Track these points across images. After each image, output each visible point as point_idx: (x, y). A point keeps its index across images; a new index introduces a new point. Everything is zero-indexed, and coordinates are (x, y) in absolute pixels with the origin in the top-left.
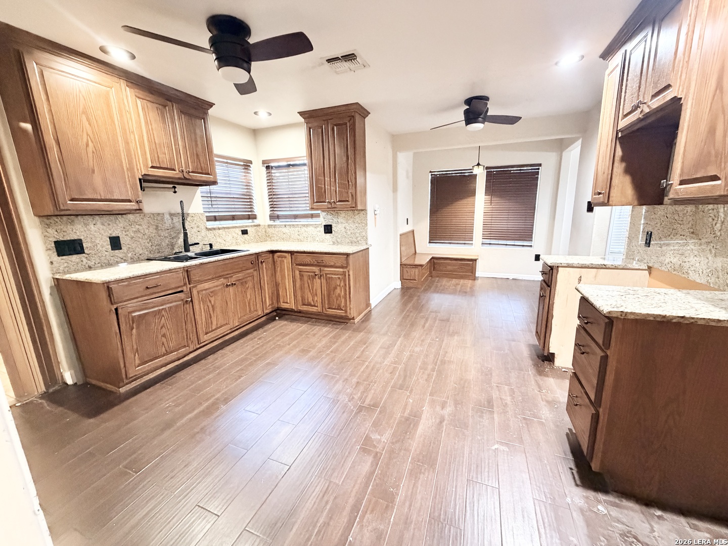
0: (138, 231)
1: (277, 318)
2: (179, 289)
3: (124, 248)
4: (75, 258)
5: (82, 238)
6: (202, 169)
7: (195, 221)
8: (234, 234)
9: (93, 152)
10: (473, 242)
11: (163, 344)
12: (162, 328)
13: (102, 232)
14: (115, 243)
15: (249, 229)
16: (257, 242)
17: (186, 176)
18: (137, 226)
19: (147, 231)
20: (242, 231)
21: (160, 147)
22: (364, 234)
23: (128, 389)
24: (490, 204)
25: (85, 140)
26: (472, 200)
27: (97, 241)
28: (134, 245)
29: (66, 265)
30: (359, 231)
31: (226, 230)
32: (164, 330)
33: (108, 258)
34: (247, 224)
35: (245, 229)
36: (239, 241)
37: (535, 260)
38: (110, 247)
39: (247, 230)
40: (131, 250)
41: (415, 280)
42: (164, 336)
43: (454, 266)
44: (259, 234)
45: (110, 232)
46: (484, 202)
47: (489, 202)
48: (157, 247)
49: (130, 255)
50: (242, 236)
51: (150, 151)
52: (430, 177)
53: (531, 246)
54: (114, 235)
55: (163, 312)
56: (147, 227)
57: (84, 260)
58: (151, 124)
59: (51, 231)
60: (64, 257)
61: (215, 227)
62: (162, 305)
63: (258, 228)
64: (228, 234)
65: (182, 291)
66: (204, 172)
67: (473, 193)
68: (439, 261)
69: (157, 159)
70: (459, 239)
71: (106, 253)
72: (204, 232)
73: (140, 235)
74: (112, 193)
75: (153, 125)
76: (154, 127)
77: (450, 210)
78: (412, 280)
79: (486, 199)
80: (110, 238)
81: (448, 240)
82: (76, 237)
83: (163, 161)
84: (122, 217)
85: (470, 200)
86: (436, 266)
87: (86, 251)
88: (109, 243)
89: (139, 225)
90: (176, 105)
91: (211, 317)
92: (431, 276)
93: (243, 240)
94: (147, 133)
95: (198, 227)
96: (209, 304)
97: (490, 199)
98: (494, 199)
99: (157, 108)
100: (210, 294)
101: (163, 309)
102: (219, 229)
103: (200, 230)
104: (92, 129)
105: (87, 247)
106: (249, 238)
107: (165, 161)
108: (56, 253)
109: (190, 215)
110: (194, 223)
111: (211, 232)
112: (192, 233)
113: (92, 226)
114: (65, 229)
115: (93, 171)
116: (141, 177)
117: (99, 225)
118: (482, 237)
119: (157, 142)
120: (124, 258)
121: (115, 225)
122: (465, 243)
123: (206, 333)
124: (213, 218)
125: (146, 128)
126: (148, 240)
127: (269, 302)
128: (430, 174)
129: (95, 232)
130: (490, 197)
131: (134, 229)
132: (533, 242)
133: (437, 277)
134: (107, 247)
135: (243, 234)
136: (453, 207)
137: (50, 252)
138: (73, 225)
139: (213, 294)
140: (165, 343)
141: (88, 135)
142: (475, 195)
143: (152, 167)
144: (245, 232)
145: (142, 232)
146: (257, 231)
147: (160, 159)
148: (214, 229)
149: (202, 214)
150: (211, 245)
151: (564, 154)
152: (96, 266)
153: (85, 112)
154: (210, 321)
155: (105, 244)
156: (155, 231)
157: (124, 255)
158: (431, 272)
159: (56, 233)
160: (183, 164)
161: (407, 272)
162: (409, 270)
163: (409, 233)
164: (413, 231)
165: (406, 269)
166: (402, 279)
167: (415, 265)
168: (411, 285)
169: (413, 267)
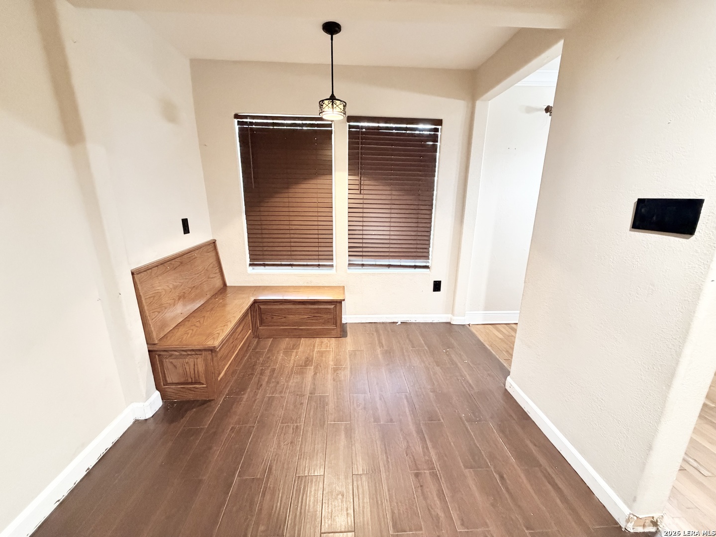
10: (334, 263)
24: (358, 192)
26: (328, 182)
37: (434, 290)
41: (201, 384)
43: (300, 314)
46: (347, 187)
47: (357, 187)
52: (237, 127)
53: (427, 267)
67: (326, 169)
68: (269, 307)
70: (309, 257)
77: (286, 200)
78: (192, 383)
79: (352, 182)
81: (288, 260)
85: (320, 182)
86: (264, 317)
92: (258, 337)
97: (357, 182)
98: (367, 182)
118: (347, 254)
122: (319, 265)
128: (236, 121)
130: (358, 178)
132: (430, 261)
133: (269, 337)
136: (291, 195)
142: (331, 174)
151: (479, 104)
158: (255, 330)
161: (175, 367)
162: (178, 362)
163: (197, 251)
164: (214, 243)
165: (171, 360)
166: (162, 384)
167: (193, 350)
168: (191, 396)
169: (189, 355)
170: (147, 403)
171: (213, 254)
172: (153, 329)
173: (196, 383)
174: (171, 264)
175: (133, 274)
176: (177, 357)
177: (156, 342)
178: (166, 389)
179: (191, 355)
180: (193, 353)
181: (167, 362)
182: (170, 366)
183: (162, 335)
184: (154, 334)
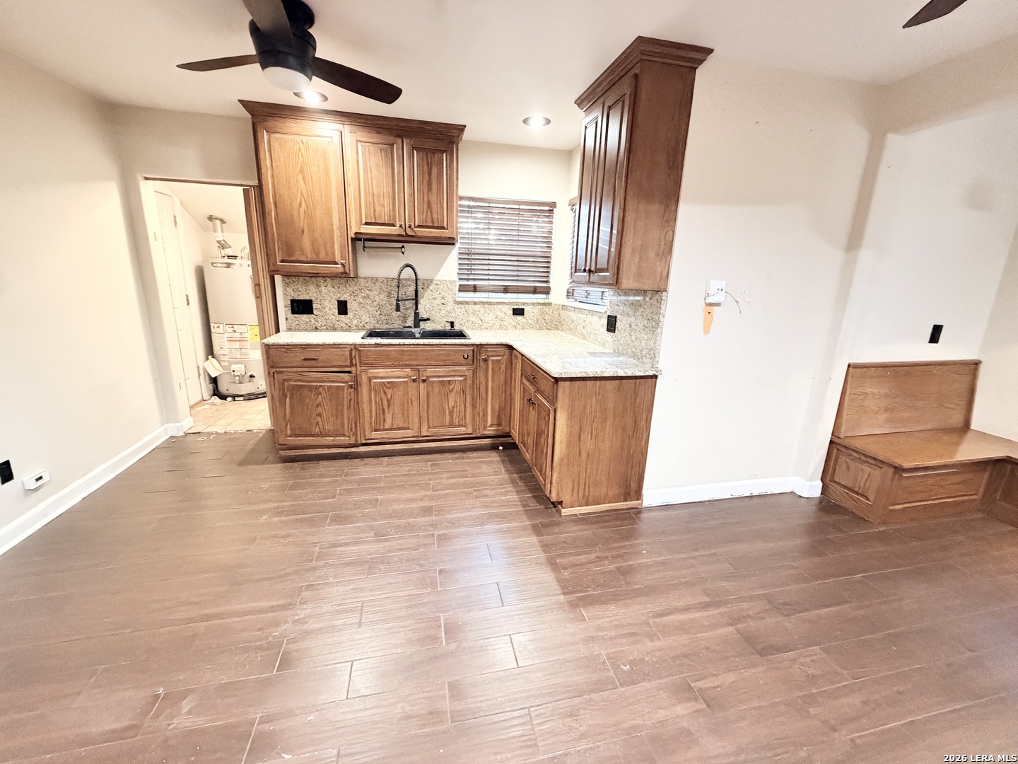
0: (368, 297)
1: (501, 448)
2: (347, 369)
3: (350, 314)
4: (304, 317)
5: (313, 299)
6: (433, 222)
7: (440, 291)
8: (497, 313)
9: (305, 212)
11: (318, 423)
12: (317, 406)
13: (332, 294)
14: (343, 308)
15: (526, 309)
16: (540, 329)
17: (410, 232)
18: (368, 292)
19: (377, 298)
20: (514, 309)
21: (379, 197)
22: (652, 343)
23: (287, 454)
25: (299, 200)
27: (326, 304)
28: (361, 312)
29: (297, 322)
30: (646, 337)
31: (486, 306)
32: (319, 409)
33: (334, 322)
34: (524, 301)
35: (520, 307)
36: (505, 323)
38: (337, 311)
39: (523, 309)
40: (357, 317)
41: (867, 498)
42: (319, 415)
44: (547, 317)
45: (339, 295)
48: (386, 318)
49: (355, 322)
50: (513, 317)
51: (366, 203)
54: (342, 299)
55: (321, 389)
56: (378, 293)
57: (313, 321)
58: (371, 172)
59: (289, 290)
60: (296, 315)
61: (468, 300)
62: (322, 382)
63: (546, 309)
64: (489, 312)
65: (350, 372)
66: (435, 225)
69: (372, 213)
71: (333, 317)
72: (450, 306)
73: (369, 302)
74: (318, 254)
75: (374, 171)
76: (373, 175)
78: (857, 493)
80: (339, 302)
82: (308, 298)
83: (380, 216)
84: (353, 280)
87: (315, 312)
88: (336, 306)
89: (369, 290)
90: (408, 140)
91: (384, 413)
93: (514, 323)
94: (365, 183)
95: (443, 298)
96: (383, 396)
99: (381, 150)
100: (387, 384)
101: (321, 386)
102: (475, 303)
103: (445, 303)
104: (307, 189)
105: (316, 309)
106: (524, 321)
107: (384, 214)
108: (290, 311)
109: (434, 282)
110: (438, 293)
111: (462, 306)
112: (433, 305)
113: (323, 288)
114: (300, 289)
115: (303, 231)
116: (353, 236)
117: (330, 288)
119: (375, 192)
120: (349, 325)
121: (345, 288)
123: (376, 430)
124: (472, 288)
125: (364, 176)
126: (377, 308)
127: (492, 420)
129: (326, 294)
131: (364, 295)
134: (334, 310)
135: (514, 314)
137: (287, 309)
138: (307, 286)
139: (390, 385)
140: (320, 424)
141: (302, 194)
143: (367, 224)
144: (518, 312)
145: (372, 298)
146: (542, 313)
147: (377, 213)
148: (467, 303)
149: (455, 281)
150: (452, 324)
152: (322, 328)
153: (301, 171)
154: (382, 417)
155: (332, 307)
156: (386, 299)
157: (349, 320)
159: (293, 292)
160: (407, 216)
161: (848, 467)
162: (852, 464)
163: (939, 367)
164: (976, 364)
165: (847, 460)
166: (828, 478)
167: (875, 459)
168: (849, 504)
169: (867, 462)
170: (809, 483)
171: (968, 379)
172: (844, 423)
173: (862, 495)
174: (894, 370)
175: (849, 366)
176: (854, 459)
177: (842, 436)
178: (830, 486)
179: (870, 464)
180: (873, 462)
181: (842, 459)
182: (844, 466)
183: (849, 435)
184: (843, 429)
